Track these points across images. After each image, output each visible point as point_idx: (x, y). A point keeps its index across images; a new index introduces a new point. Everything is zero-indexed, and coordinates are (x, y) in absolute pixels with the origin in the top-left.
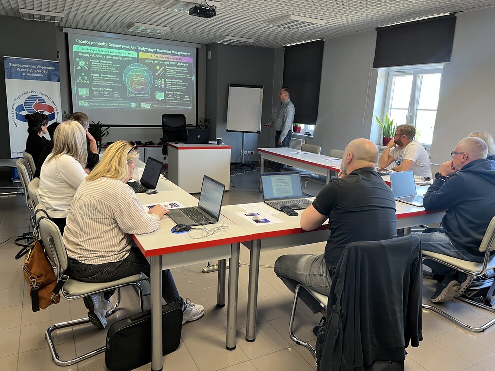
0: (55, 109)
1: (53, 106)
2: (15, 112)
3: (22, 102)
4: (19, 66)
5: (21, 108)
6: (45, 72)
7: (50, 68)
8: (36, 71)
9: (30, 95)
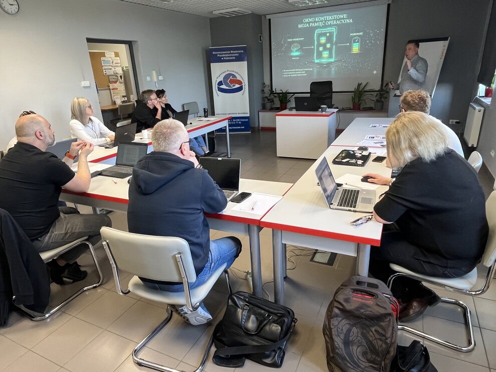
0: (243, 82)
1: (242, 80)
2: (217, 86)
3: (221, 79)
4: (219, 53)
5: (220, 83)
6: (236, 55)
7: (239, 52)
8: (230, 55)
9: (226, 73)
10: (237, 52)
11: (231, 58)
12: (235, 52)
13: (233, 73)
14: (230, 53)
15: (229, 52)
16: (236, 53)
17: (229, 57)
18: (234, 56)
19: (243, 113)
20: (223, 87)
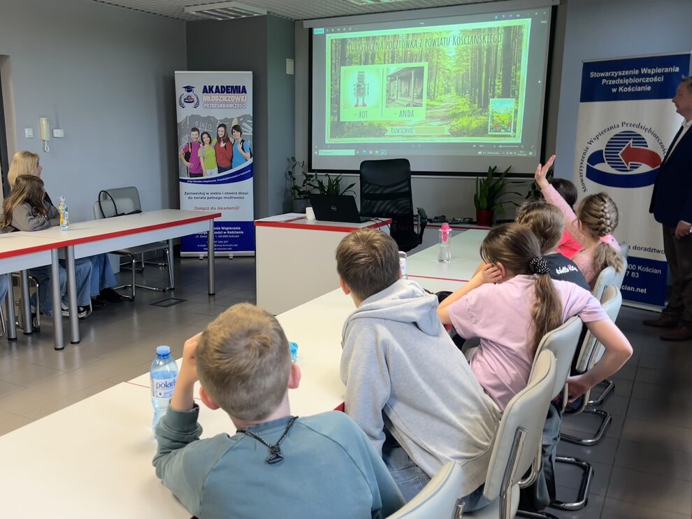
1: (660, 153)
2: (585, 163)
3: (599, 145)
4: (607, 74)
5: (596, 157)
6: (655, 79)
7: (667, 70)
8: (639, 80)
9: (617, 131)
10: (659, 71)
11: (639, 89)
12: (652, 71)
13: (638, 131)
14: (640, 75)
15: (637, 72)
16: (655, 75)
17: (633, 85)
18: (649, 84)
19: (650, 250)
20: (604, 167)
